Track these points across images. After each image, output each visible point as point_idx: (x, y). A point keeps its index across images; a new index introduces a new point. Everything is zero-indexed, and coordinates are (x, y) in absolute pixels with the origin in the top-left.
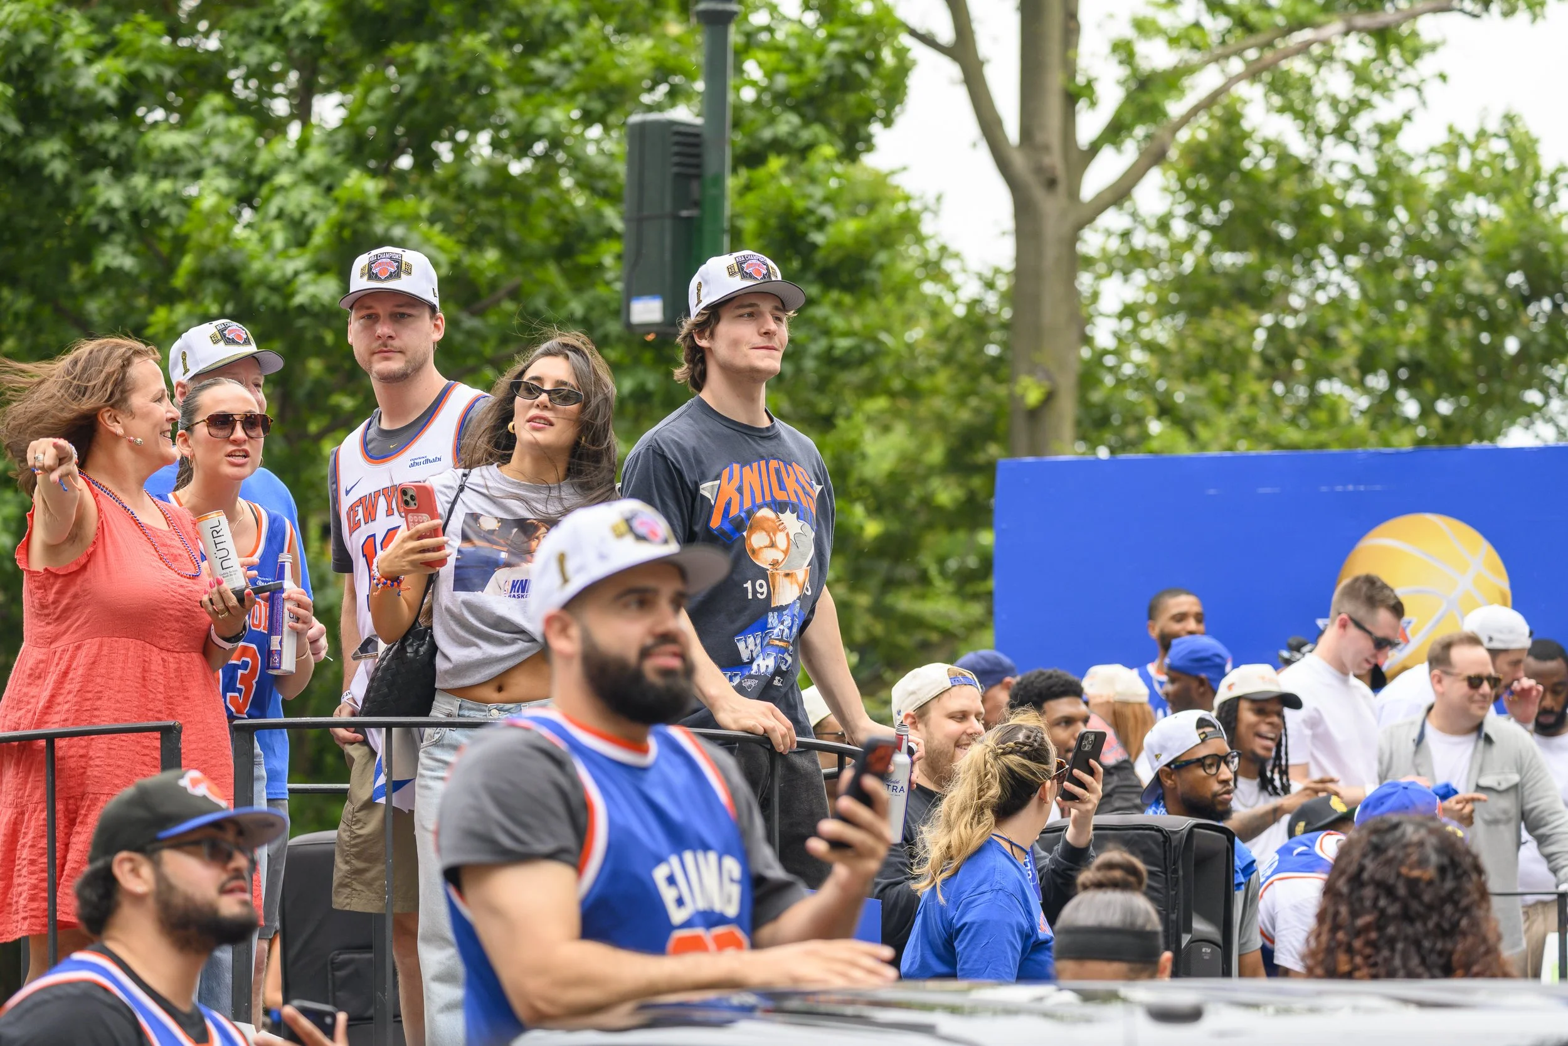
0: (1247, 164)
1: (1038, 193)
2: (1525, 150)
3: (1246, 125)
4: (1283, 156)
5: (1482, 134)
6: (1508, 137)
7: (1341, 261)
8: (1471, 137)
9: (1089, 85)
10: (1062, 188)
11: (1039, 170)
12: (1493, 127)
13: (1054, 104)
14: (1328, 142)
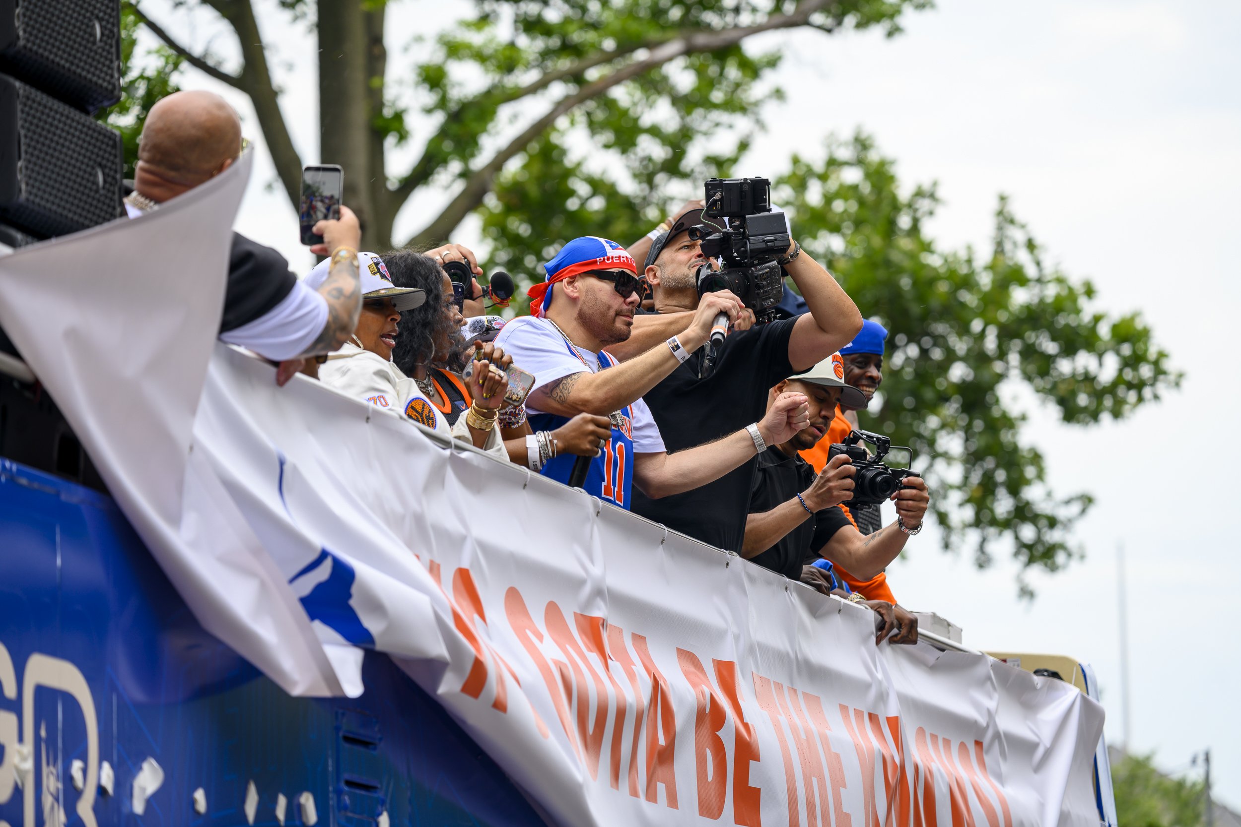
0: (572, 204)
3: (570, 160)
4: (612, 195)
5: (833, 163)
6: (860, 162)
8: (819, 166)
9: (398, 117)
12: (844, 153)
13: (359, 140)
14: (660, 178)
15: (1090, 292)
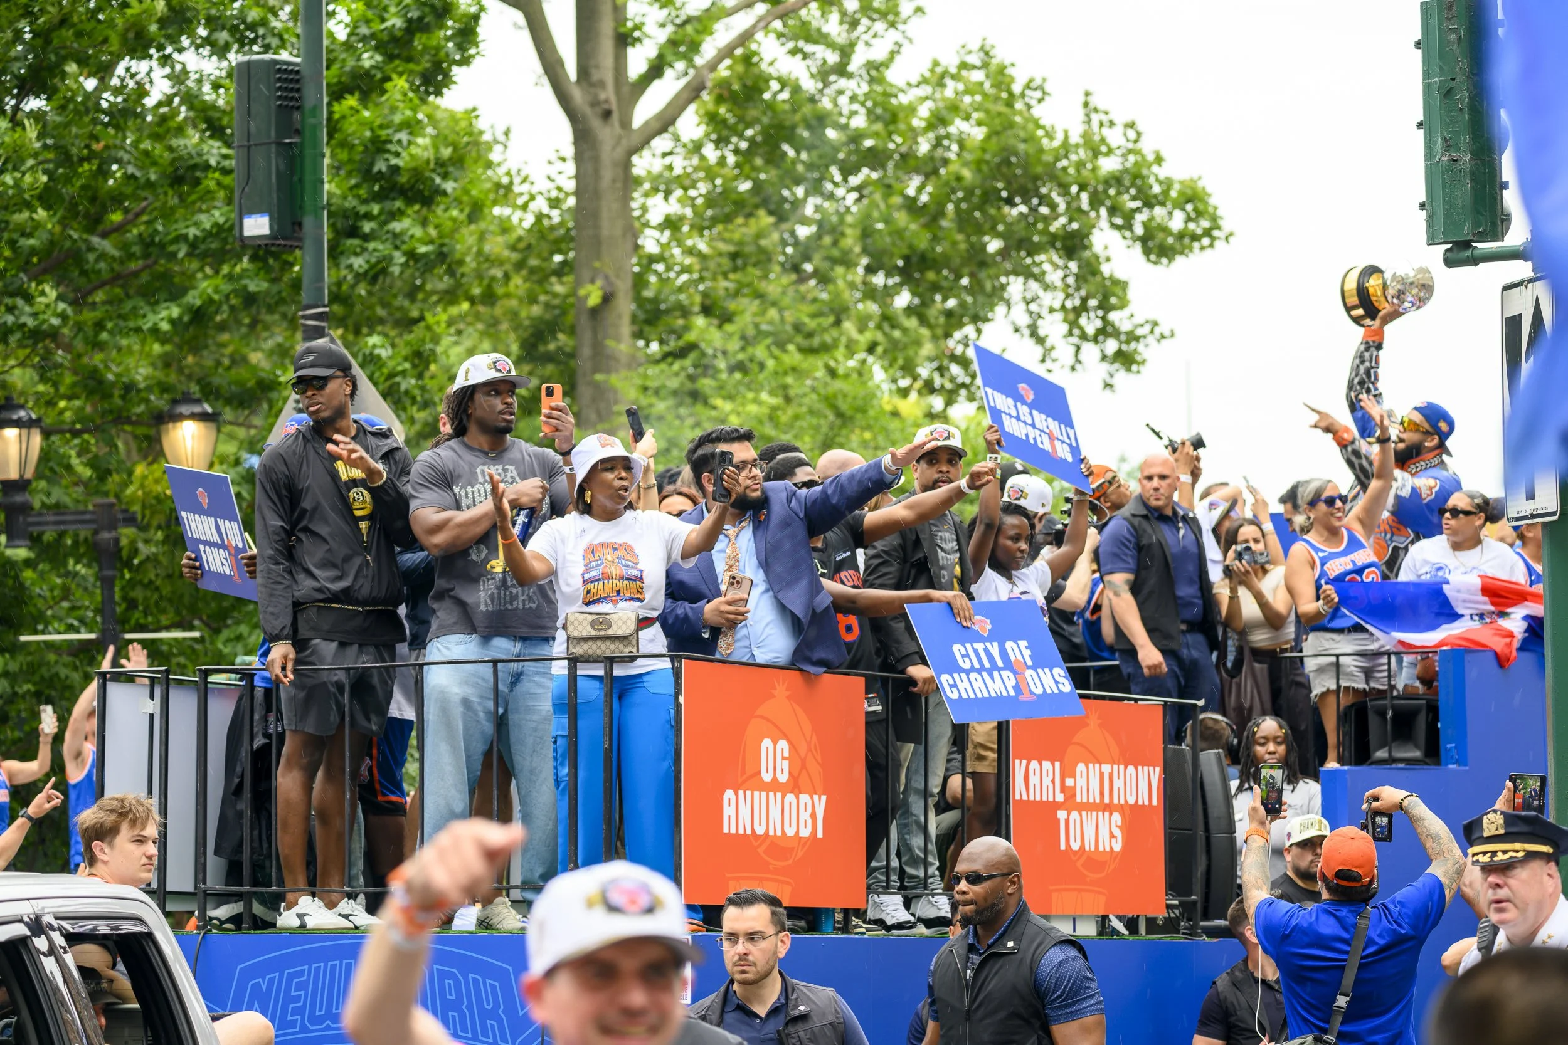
0: (766, 97)
1: (596, 123)
2: (1000, 77)
3: (764, 64)
4: (796, 89)
5: (964, 66)
6: (985, 65)
7: (845, 180)
8: (953, 68)
9: (637, 28)
10: (615, 116)
11: (594, 103)
12: (975, 59)
13: (607, 46)
14: (833, 78)
15: (1159, 160)
